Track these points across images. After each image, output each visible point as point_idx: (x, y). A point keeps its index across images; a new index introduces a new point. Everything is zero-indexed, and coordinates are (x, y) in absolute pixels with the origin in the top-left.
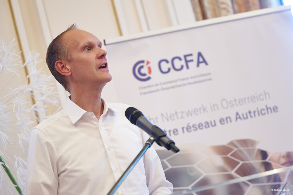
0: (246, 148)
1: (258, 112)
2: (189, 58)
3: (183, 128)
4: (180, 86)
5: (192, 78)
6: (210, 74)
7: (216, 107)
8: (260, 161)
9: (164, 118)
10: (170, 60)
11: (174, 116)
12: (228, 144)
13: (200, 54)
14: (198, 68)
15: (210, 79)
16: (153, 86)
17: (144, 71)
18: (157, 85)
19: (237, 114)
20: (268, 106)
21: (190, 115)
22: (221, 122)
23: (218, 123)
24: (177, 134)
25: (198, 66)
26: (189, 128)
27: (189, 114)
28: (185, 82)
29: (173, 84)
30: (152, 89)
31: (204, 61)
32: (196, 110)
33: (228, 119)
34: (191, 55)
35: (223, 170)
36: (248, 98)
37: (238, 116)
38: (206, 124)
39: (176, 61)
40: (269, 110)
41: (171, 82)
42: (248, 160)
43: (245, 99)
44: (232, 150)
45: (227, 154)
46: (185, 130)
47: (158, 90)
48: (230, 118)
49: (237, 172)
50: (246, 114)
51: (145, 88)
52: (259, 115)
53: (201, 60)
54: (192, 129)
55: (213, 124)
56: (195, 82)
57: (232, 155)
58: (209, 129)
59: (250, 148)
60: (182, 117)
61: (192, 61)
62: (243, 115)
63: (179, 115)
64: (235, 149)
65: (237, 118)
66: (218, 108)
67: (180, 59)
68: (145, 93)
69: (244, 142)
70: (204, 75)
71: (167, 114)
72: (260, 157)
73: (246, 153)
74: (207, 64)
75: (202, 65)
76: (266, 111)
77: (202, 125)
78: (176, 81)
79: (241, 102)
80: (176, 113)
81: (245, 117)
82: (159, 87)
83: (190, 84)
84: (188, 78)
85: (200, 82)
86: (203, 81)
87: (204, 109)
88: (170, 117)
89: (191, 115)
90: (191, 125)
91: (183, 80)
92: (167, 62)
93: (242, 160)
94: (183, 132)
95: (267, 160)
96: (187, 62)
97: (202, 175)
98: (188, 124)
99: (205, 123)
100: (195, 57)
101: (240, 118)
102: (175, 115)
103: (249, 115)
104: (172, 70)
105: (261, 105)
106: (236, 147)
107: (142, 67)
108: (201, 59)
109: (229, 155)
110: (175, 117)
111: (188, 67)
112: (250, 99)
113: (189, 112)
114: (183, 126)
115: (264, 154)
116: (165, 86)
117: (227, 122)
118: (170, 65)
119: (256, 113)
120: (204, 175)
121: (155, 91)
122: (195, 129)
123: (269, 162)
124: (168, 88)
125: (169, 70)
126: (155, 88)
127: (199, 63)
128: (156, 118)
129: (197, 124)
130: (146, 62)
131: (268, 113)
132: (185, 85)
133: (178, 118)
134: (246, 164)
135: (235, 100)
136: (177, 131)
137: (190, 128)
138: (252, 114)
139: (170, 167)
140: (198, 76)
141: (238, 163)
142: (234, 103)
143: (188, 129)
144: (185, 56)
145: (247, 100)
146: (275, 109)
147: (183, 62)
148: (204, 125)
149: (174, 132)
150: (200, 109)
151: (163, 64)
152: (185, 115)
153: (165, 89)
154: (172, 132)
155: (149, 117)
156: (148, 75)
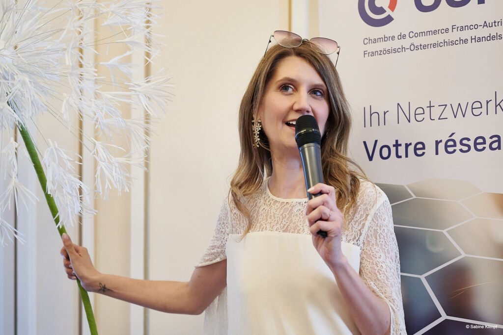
3: (437, 143)
9: (401, 113)
11: (423, 112)
16: (393, 38)
18: (403, 37)
24: (422, 155)
26: (450, 143)
27: (459, 111)
28: (466, 34)
29: (440, 38)
30: (389, 45)
32: (476, 105)
38: (495, 139)
41: (435, 32)
46: (441, 146)
51: (375, 41)
54: (459, 146)
58: (497, 153)
60: (440, 118)
63: (436, 112)
68: (373, 54)
71: (409, 105)
77: (484, 142)
78: (447, 30)
80: (430, 106)
82: (406, 43)
84: (476, 27)
87: (497, 105)
88: (415, 114)
90: (456, 137)
91: (463, 29)
94: (437, 152)
98: (452, 134)
99: (492, 137)
102: (427, 110)
104: (444, 4)
110: (426, 115)
113: (459, 106)
114: (438, 138)
116: (417, 41)
121: (395, 51)
122: (465, 148)
124: (425, 47)
126: (397, 44)
128: (385, 113)
129: (473, 136)
132: (466, 41)
133: (431, 119)
136: (423, 147)
137: (454, 145)
143: (450, 145)
148: (488, 141)
149: (416, 149)
150: (487, 102)
152: (448, 113)
153: (417, 48)
154: (411, 149)
155: (371, 108)
156: (388, 12)
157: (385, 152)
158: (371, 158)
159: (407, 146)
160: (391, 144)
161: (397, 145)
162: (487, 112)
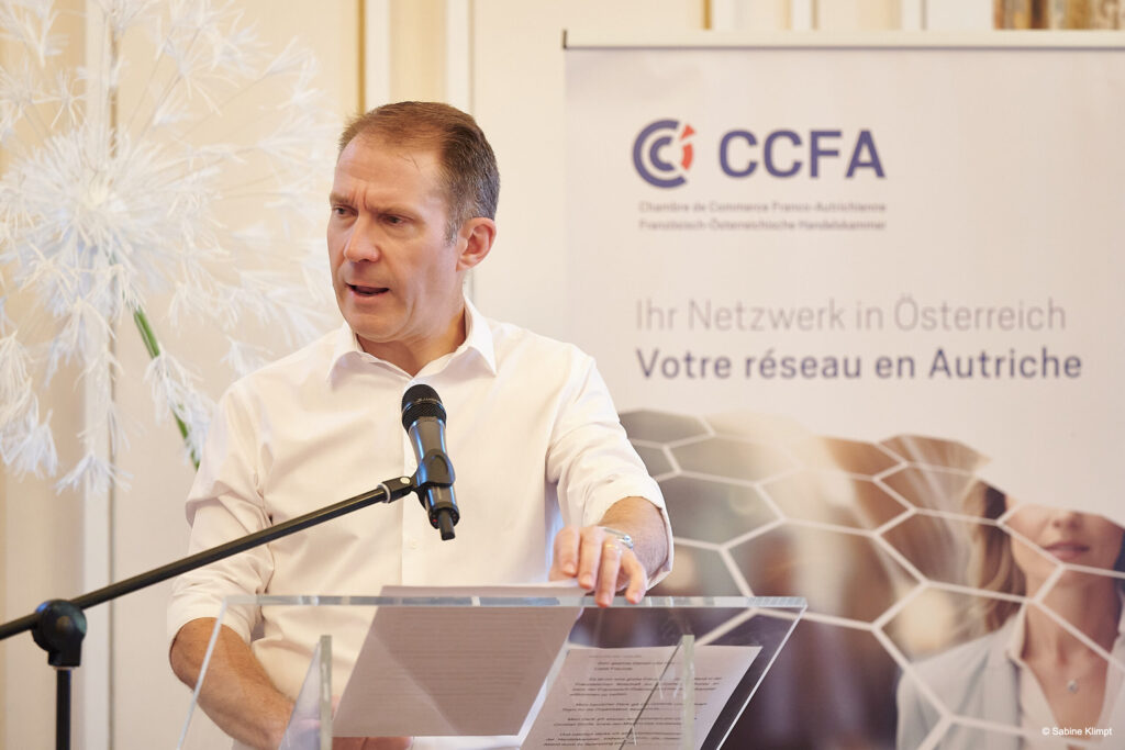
0: (941, 469)
1: (1012, 361)
2: (824, 144)
3: (749, 362)
4: (773, 226)
5: (819, 207)
6: (882, 208)
7: (874, 316)
8: (977, 520)
9: (695, 315)
10: (761, 138)
11: (729, 317)
12: (885, 443)
13: (865, 138)
14: (849, 182)
15: (879, 226)
16: (686, 208)
17: (670, 154)
18: (700, 208)
19: (941, 353)
20: (1050, 353)
21: (781, 325)
22: (878, 367)
23: (868, 367)
24: (727, 376)
25: (850, 174)
26: (768, 363)
27: (781, 320)
28: (793, 217)
29: (754, 217)
30: (679, 217)
31: (875, 164)
32: (805, 314)
33: (906, 366)
34: (836, 134)
35: (845, 518)
36: (990, 312)
37: (940, 362)
38: (830, 363)
39: (782, 145)
40: (1051, 366)
41: (748, 208)
42: (935, 508)
43: (978, 312)
44: (892, 463)
45: (873, 473)
46: (755, 367)
47: (701, 225)
48: (911, 361)
50: (971, 361)
51: (659, 208)
52: (1012, 373)
53: (865, 156)
54: (779, 368)
55: (852, 369)
56: (827, 226)
57: (887, 480)
58: (832, 381)
59: (954, 471)
60: (754, 327)
61: (834, 153)
62: (958, 362)
63: (748, 318)
64: (904, 465)
65: (934, 368)
66: (881, 324)
67: (796, 140)
68: (655, 226)
69: (939, 450)
70: (862, 208)
71: (708, 305)
72: (978, 505)
73: (935, 483)
74: (880, 173)
75: (865, 175)
76: (1039, 367)
77: (815, 365)
78: (765, 208)
79: (964, 319)
80: (740, 310)
81: (964, 369)
82: (706, 217)
83: (811, 226)
84: (807, 208)
85: (844, 226)
86: (853, 226)
87: (834, 317)
88: (718, 319)
89: (787, 325)
90: (778, 357)
91: (787, 208)
92: (751, 140)
93: (918, 503)
94: (748, 373)
95: (1000, 522)
96: (816, 153)
97: (773, 518)
98: (771, 351)
99: (826, 359)
100: (846, 145)
101: (946, 368)
102: (735, 315)
103: (977, 366)
104: (761, 169)
105: (1027, 344)
106: (908, 457)
107: (666, 141)
108: (867, 155)
109: (877, 479)
110: (734, 322)
111: (814, 172)
112: (995, 317)
113: (782, 313)
114: (751, 354)
115: (995, 502)
116: (723, 217)
117: (900, 373)
118: (757, 153)
119: (1005, 367)
120: (780, 519)
121: (689, 226)
122: (788, 372)
123: (1006, 528)
124: (732, 226)
125: (752, 167)
126: (692, 217)
127: (855, 163)
128: (672, 312)
129: (799, 359)
130: (681, 129)
131: (1044, 373)
132: (791, 226)
133: (740, 326)
134: (927, 518)
135: (945, 310)
136: (728, 365)
137: (773, 366)
138: (990, 367)
139: (677, 471)
140: (843, 208)
141: (901, 509)
142: (938, 316)
143: (767, 366)
144: (815, 135)
145: (983, 316)
146: (1072, 366)
147: (803, 153)
148: (821, 365)
149: (717, 367)
150: (821, 312)
151: (738, 145)
152: (765, 321)
153: (721, 226)
154: (710, 367)
155: (649, 302)
156: (679, 171)
157: (670, 368)
158: (647, 374)
159: (704, 362)
160: (680, 356)
161: (688, 359)
162: (820, 325)
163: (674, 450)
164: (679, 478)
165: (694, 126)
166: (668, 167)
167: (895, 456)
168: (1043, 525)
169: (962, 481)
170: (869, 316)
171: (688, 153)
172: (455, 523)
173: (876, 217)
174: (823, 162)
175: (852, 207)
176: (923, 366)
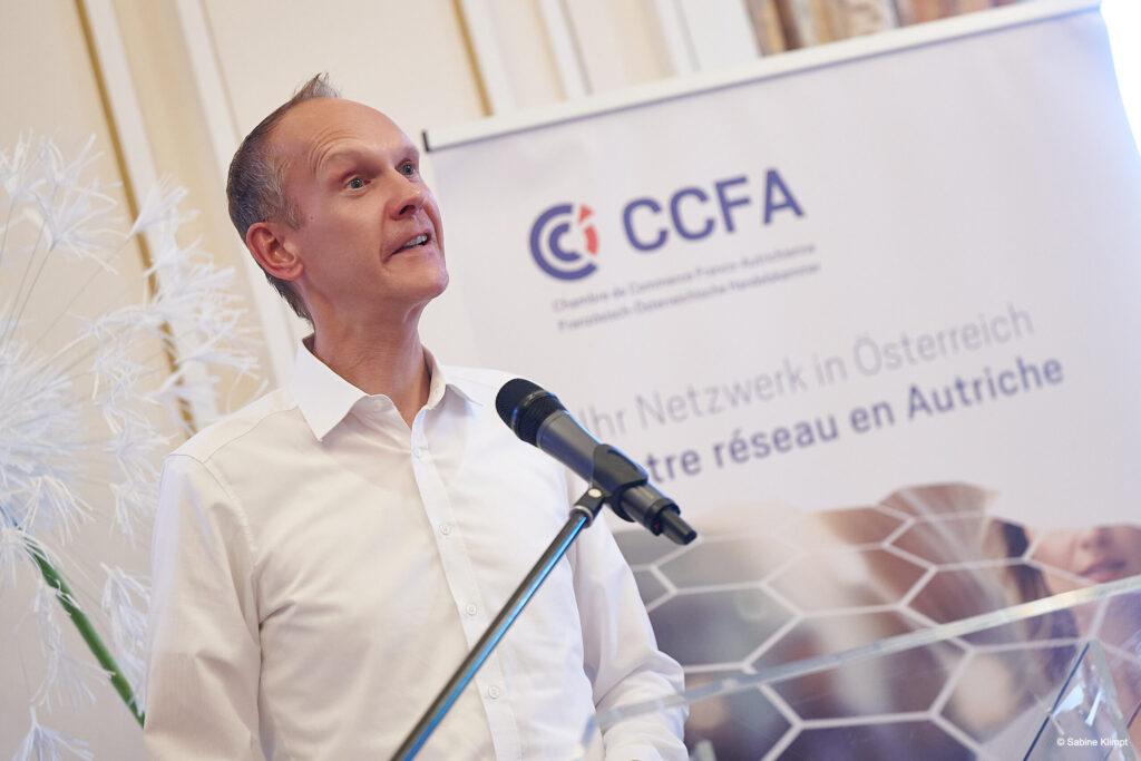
0: (950, 516)
1: (990, 382)
2: (732, 193)
3: (717, 449)
4: (702, 295)
5: (746, 263)
6: (811, 249)
7: (835, 368)
8: (1002, 562)
9: (647, 413)
10: (664, 202)
11: (682, 405)
12: (884, 503)
13: (773, 178)
14: (770, 229)
15: (813, 269)
16: (604, 296)
17: (573, 241)
18: (619, 293)
19: (914, 391)
20: (1026, 363)
21: (741, 401)
22: (854, 422)
23: (844, 425)
24: (697, 471)
25: (767, 219)
26: (738, 446)
27: (738, 394)
28: (721, 280)
29: (681, 289)
30: (600, 308)
31: (791, 203)
32: (763, 382)
33: (883, 413)
34: (741, 180)
35: (865, 597)
36: (953, 334)
37: (917, 402)
38: (802, 430)
39: (689, 206)
40: (1030, 376)
41: (671, 281)
42: (955, 560)
43: (941, 336)
44: (897, 523)
45: (881, 539)
46: (725, 453)
47: (625, 312)
48: (886, 406)
49: (917, 604)
50: (948, 392)
51: (575, 304)
52: (993, 393)
53: (778, 197)
54: (751, 449)
55: (827, 430)
56: (759, 281)
57: (897, 543)
58: (810, 450)
59: (964, 515)
60: (712, 410)
61: (744, 201)
62: (935, 396)
63: (703, 401)
64: (910, 522)
65: (913, 409)
66: (844, 374)
67: (702, 196)
68: (576, 324)
69: (943, 495)
70: (790, 254)
71: (657, 397)
72: (999, 546)
73: (947, 534)
74: (798, 212)
75: (783, 217)
76: (1018, 380)
77: (787, 436)
78: (689, 277)
79: (927, 347)
80: (692, 394)
81: (943, 401)
82: (628, 301)
83: (742, 285)
84: (731, 267)
85: (776, 277)
86: (786, 275)
87: (794, 378)
88: (671, 410)
89: (747, 399)
90: (746, 436)
91: (713, 271)
92: (654, 206)
93: (937, 561)
94: (720, 462)
95: (1027, 558)
96: (726, 206)
97: (789, 617)
98: (737, 432)
99: (798, 426)
100: (755, 189)
101: (924, 405)
102: (688, 402)
103: (955, 395)
104: (674, 237)
105: (1001, 358)
106: (912, 511)
107: (564, 228)
108: (779, 196)
109: (886, 545)
110: (689, 409)
111: (730, 227)
112: (959, 338)
113: (737, 388)
114: (717, 440)
115: (1015, 538)
116: (647, 297)
117: (878, 422)
118: (664, 221)
119: (984, 389)
120: (797, 616)
121: (613, 316)
122: (762, 450)
123: (1035, 564)
124: (660, 304)
125: (663, 236)
126: (613, 304)
127: (770, 208)
128: (620, 415)
129: (769, 430)
130: (576, 212)
131: (1026, 385)
132: (721, 290)
133: (698, 413)
134: (951, 574)
135: (905, 342)
136: (696, 459)
137: (744, 447)
138: (969, 392)
139: (673, 591)
140: (770, 258)
141: (921, 571)
142: (901, 351)
143: (737, 450)
144: (721, 187)
145: (947, 340)
146: (1052, 371)
147: (713, 209)
148: (794, 434)
149: (684, 464)
150: (778, 376)
151: (641, 217)
152: (722, 400)
153: (648, 307)
154: (676, 465)
155: (592, 410)
156: (587, 258)
159: (669, 461)
162: (781, 390)
163: (663, 568)
164: (676, 598)
165: (590, 204)
166: (573, 257)
167: (897, 514)
168: (1072, 549)
169: (975, 523)
170: (829, 368)
171: (591, 236)
172: (679, 512)
173: (807, 260)
174: (737, 213)
175: (780, 255)
176: (900, 409)
